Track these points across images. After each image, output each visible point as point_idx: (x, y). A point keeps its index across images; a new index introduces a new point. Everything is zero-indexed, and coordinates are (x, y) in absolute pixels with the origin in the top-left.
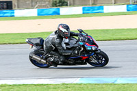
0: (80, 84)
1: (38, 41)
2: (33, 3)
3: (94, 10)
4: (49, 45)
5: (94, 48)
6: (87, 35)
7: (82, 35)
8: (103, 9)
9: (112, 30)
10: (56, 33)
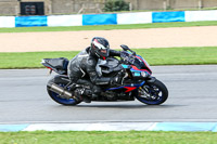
0: (158, 132)
1: (60, 63)
2: (76, 6)
3: (170, 17)
4: (76, 70)
5: (144, 75)
6: (134, 54)
7: (127, 55)
8: (183, 15)
9: (201, 48)
10: (88, 50)
